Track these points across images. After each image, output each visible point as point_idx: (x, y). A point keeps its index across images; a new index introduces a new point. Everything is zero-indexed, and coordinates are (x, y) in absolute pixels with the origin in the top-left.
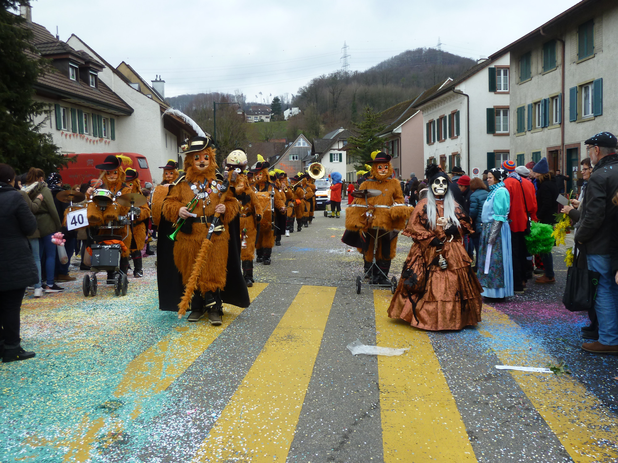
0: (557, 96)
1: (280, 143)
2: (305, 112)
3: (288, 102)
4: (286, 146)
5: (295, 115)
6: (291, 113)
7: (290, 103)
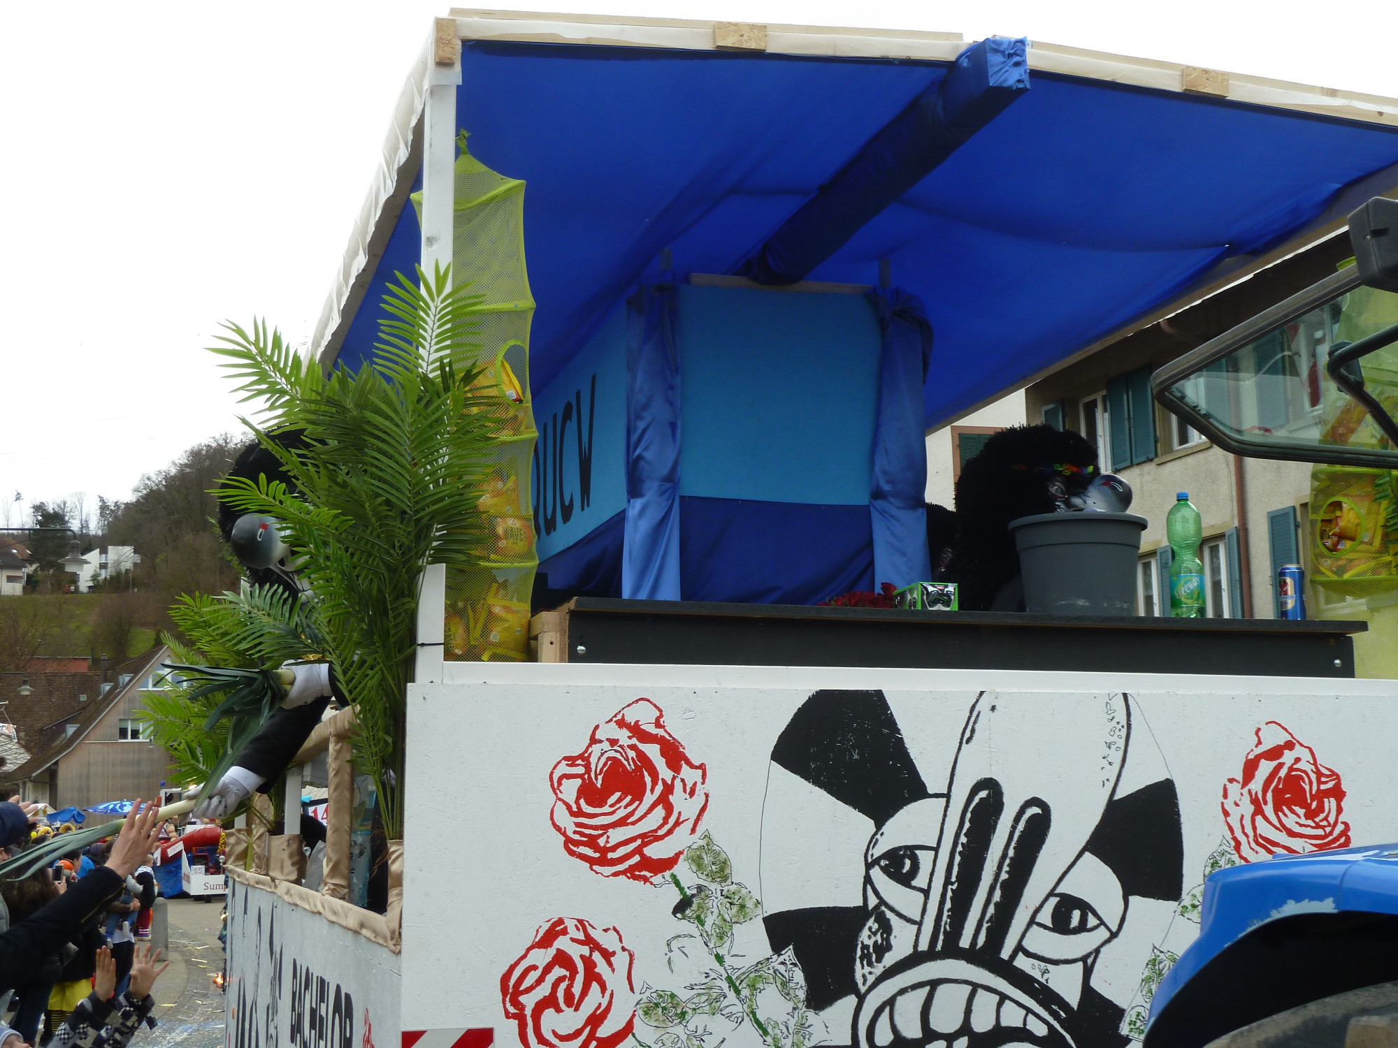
0: (1221, 536)
1: (74, 675)
2: (158, 561)
3: (85, 525)
4: (107, 687)
5: (119, 574)
6: (103, 566)
7: (95, 527)
